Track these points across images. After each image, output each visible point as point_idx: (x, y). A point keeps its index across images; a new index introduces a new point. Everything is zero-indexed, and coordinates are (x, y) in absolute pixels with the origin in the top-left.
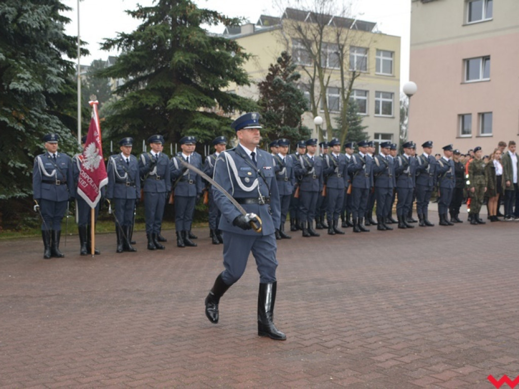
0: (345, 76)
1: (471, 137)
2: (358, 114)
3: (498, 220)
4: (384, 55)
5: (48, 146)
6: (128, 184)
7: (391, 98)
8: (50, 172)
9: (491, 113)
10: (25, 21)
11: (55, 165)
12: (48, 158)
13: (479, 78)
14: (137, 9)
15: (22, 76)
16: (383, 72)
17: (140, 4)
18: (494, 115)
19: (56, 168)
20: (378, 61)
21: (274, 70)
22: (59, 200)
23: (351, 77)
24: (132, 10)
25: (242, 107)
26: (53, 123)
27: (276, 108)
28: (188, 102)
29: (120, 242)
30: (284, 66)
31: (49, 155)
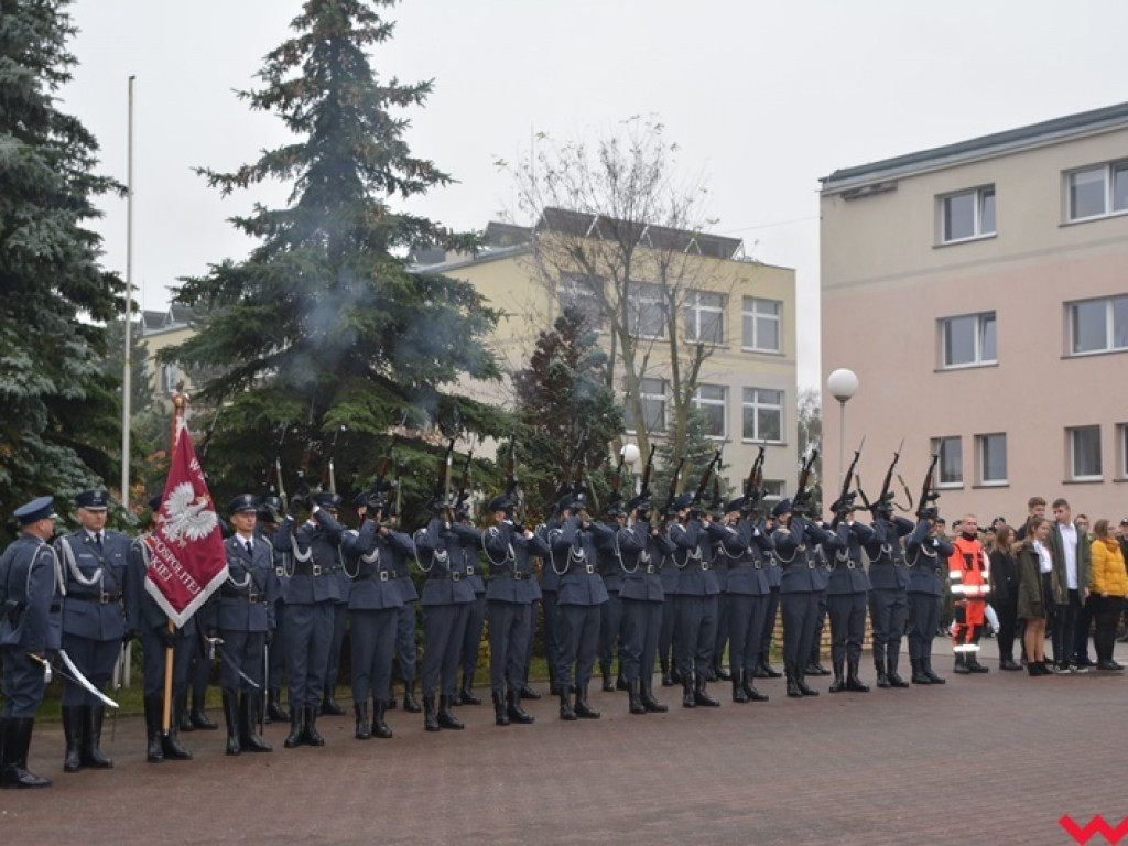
0: (680, 355)
1: (961, 488)
2: (706, 437)
3: (1047, 673)
4: (760, 310)
5: (85, 517)
6: (253, 598)
7: (778, 403)
8: (89, 575)
9: (1003, 434)
10: (22, 243)
11: (101, 559)
12: (85, 543)
13: (972, 360)
14: (256, 215)
15: (13, 361)
16: (759, 345)
17: (263, 205)
18: (1010, 440)
19: (101, 564)
20: (747, 320)
21: (547, 345)
22: (106, 637)
23: (694, 356)
24: (245, 218)
25: (487, 427)
26: (66, 463)
27: (553, 428)
28: (369, 414)
29: (235, 731)
30: (571, 335)
31: (87, 535)
